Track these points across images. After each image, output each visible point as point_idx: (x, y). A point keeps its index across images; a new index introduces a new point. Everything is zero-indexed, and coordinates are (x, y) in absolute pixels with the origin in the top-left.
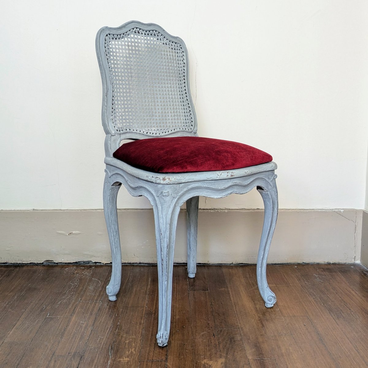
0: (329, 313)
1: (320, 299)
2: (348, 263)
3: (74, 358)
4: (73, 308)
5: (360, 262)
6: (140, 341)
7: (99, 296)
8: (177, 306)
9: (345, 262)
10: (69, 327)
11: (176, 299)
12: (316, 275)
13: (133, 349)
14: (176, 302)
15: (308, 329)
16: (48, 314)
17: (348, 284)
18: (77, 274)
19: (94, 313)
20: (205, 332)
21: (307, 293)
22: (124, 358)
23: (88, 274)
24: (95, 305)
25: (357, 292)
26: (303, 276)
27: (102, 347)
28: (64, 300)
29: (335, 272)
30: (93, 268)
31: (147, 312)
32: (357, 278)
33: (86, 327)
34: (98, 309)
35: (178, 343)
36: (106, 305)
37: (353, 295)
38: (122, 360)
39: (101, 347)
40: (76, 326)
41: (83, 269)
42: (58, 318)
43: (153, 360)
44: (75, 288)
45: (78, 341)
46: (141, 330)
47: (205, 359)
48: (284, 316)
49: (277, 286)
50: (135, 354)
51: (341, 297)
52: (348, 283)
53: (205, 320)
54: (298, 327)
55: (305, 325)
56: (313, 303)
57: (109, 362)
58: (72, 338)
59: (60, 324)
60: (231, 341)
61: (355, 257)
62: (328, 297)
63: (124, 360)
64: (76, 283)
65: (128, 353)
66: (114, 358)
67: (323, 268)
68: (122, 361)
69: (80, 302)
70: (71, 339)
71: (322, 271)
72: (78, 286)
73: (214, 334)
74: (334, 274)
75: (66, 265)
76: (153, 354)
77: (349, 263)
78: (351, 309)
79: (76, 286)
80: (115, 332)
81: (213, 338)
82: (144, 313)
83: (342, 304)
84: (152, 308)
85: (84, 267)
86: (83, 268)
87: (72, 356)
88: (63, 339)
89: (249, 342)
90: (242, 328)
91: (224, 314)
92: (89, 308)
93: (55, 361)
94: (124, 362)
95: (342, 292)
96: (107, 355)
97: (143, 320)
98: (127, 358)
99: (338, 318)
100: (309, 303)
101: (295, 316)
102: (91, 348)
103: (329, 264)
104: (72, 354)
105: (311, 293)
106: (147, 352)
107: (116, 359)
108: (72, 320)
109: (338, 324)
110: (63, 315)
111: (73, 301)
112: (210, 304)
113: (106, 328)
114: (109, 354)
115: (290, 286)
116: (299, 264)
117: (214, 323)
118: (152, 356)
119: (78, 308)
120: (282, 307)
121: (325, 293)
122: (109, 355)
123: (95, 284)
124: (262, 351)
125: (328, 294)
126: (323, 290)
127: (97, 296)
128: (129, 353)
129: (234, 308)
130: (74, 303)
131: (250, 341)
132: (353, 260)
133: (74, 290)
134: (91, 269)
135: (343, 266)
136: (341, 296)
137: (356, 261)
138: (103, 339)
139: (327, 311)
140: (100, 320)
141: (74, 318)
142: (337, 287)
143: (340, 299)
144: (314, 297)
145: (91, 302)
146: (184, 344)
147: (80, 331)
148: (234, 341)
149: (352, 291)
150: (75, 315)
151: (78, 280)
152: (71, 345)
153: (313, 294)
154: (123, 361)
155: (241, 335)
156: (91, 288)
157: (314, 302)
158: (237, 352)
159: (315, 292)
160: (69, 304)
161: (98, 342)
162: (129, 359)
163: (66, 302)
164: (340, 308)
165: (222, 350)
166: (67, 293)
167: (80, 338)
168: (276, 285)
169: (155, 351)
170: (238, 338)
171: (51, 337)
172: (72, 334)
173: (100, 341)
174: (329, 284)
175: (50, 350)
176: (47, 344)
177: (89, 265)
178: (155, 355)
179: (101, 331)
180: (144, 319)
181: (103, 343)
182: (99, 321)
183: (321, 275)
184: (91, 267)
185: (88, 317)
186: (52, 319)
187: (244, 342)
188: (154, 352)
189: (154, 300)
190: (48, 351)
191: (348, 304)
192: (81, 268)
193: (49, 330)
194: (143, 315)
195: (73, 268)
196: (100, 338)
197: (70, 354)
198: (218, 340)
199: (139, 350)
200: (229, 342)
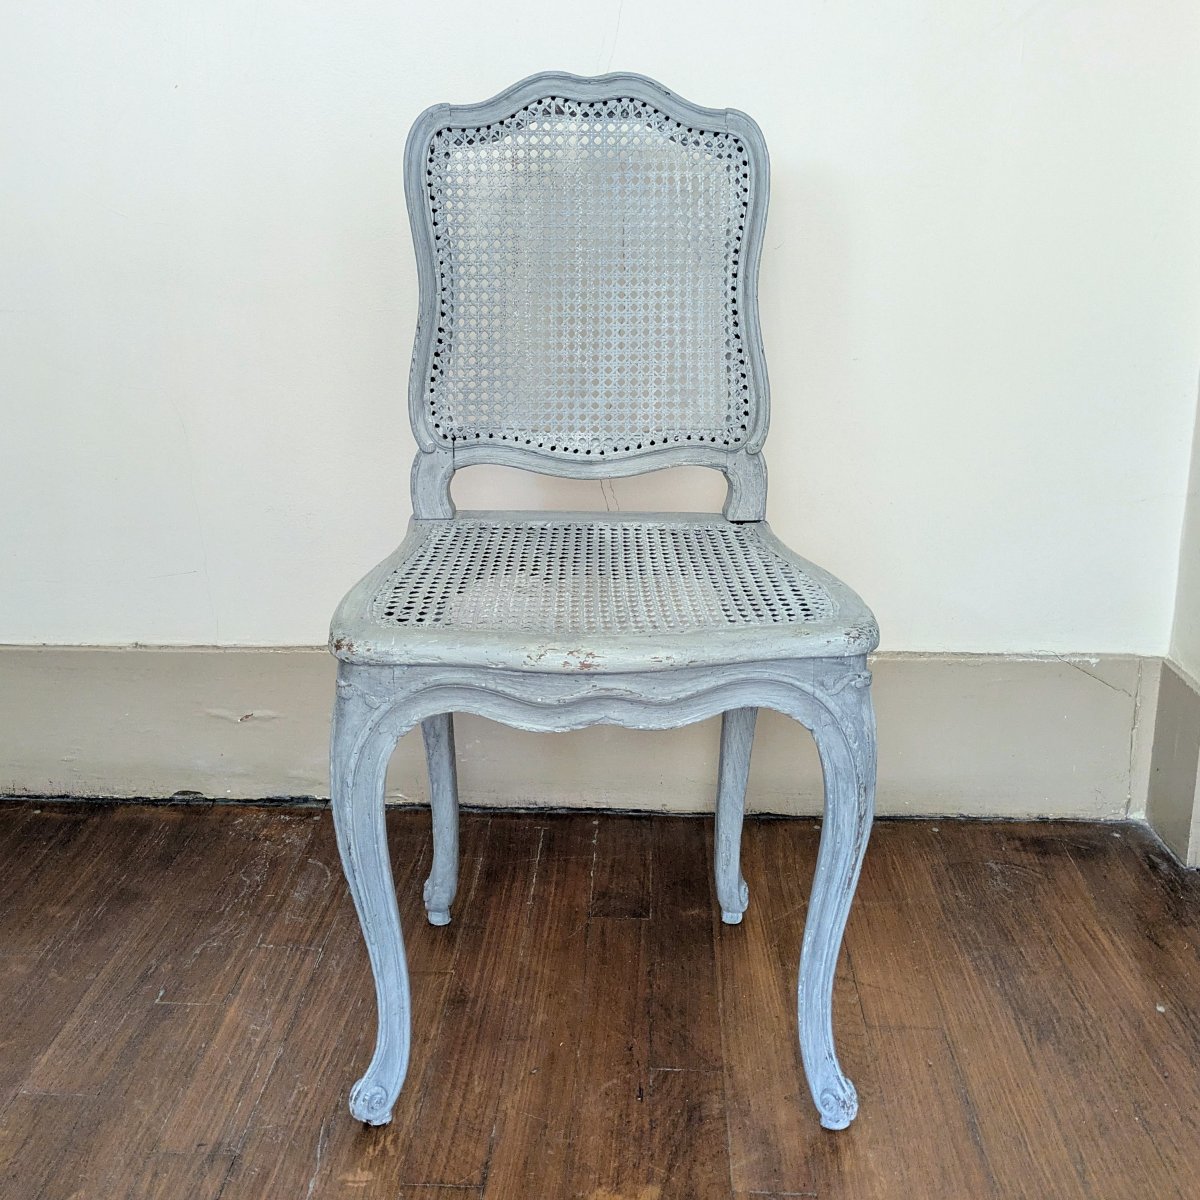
0: (1015, 1019)
1: (994, 963)
2: (1106, 821)
3: (211, 1168)
4: (237, 971)
5: (1143, 817)
6: (415, 1107)
7: (317, 928)
8: (547, 971)
9: (1094, 817)
10: (214, 1046)
11: (547, 947)
12: (994, 866)
13: (390, 1138)
14: (544, 958)
15: (937, 1083)
16: (161, 994)
17: (1093, 904)
18: (266, 839)
19: (294, 993)
20: (615, 1081)
21: (955, 937)
22: (359, 1170)
23: (298, 842)
24: (303, 961)
25: (1116, 939)
26: (952, 866)
27: (300, 1127)
28: (214, 940)
29: (1057, 853)
30: (316, 818)
31: (453, 993)
32: (1126, 879)
33: (262, 1047)
34: (308, 979)
35: (527, 1118)
36: (334, 963)
37: (1104, 951)
38: (350, 1178)
39: (297, 1124)
40: (234, 1042)
41: (289, 824)
42: (186, 1006)
43: (442, 1183)
44: (251, 895)
45: (231, 1100)
46: (423, 1066)
47: (600, 1184)
48: (870, 1027)
49: (864, 907)
50: (394, 1156)
51: (1060, 958)
52: (1095, 898)
53: (624, 1034)
54: (907, 1073)
55: (930, 1066)
56: (968, 979)
57: (311, 1186)
58: (217, 1088)
59: (189, 1033)
60: (689, 1120)
61: (1129, 800)
62: (1021, 953)
63: (357, 1179)
64: (258, 874)
65: (374, 1150)
66: (329, 1168)
67: (1022, 836)
68: (350, 1184)
69: (259, 948)
70: (212, 1090)
71: (1017, 850)
72: (265, 885)
73: (641, 1090)
74: (1053, 860)
75: (237, 807)
76: (447, 1158)
77: (1108, 818)
78: (1087, 1004)
79: (258, 886)
80: (345, 1069)
81: (636, 1106)
82: (442, 998)
83: (1062, 985)
84: (467, 980)
85: (290, 814)
86: (287, 818)
87: (205, 1156)
88: (188, 1092)
89: (744, 1125)
90: (731, 1068)
91: (682, 1012)
92: (282, 972)
93: (155, 1175)
94: (356, 1186)
95: (1069, 936)
96: (309, 1157)
97: (435, 1026)
98: (366, 1173)
99: (1039, 1040)
100: (957, 978)
101: (904, 1027)
102: (266, 1130)
103: (1044, 821)
104: (209, 1148)
105: (968, 938)
106: (430, 1152)
107: (334, 1174)
108: (227, 1020)
109: (1034, 1065)
110: (204, 998)
111: (240, 946)
112: (648, 969)
113: (322, 1055)
114: (316, 1155)
115: (907, 905)
116: (946, 821)
117: (648, 1045)
118: (442, 1168)
119: (251, 971)
120: (868, 988)
121: (1013, 939)
122: (315, 1159)
123: (313, 882)
124: (780, 1162)
125: (1022, 942)
126: (1008, 925)
127: (314, 927)
128: (377, 1152)
129: (720, 988)
130: (243, 951)
131: (748, 1123)
132: (1122, 811)
133: (248, 902)
134: (309, 824)
135: (1087, 832)
136: (1062, 954)
137: (1131, 814)
138: (307, 1094)
139: (1010, 1012)
140: (310, 1021)
141: (232, 1010)
142: (1056, 914)
143: (1059, 964)
144: (976, 954)
145: (292, 950)
146: (546, 1127)
147: (243, 1062)
148: (701, 1120)
149: (1101, 935)
150: (238, 997)
151: (264, 865)
152: (211, 1112)
153: (975, 941)
154: (354, 1182)
155: (723, 1095)
156: (299, 896)
157: (973, 974)
158: (703, 1164)
159: (982, 933)
160: (228, 955)
161: (289, 1106)
162: (371, 1177)
163: (219, 948)
164: (1054, 1001)
165: (656, 1155)
166: (226, 913)
167: (241, 1089)
168: (862, 900)
169: (453, 1149)
170: (714, 1106)
171: (156, 1081)
172: (218, 1073)
173: (295, 1104)
174: (1033, 901)
175: (148, 1129)
176: (141, 1108)
177: (307, 808)
178: (452, 1162)
179: (305, 1065)
180: (439, 1023)
181: (303, 1112)
182: (306, 1026)
183: (1010, 863)
184: (310, 814)
185: (273, 1008)
186: (168, 1011)
187: (728, 1125)
188: (450, 1151)
189: (480, 946)
190: (141, 1131)
191: (1081, 984)
192: (282, 817)
193: (154, 1054)
194: (440, 1007)
195: (256, 818)
196: (299, 1092)
197: (203, 1149)
198: (651, 1113)
199: (407, 1143)
200: (682, 1122)
